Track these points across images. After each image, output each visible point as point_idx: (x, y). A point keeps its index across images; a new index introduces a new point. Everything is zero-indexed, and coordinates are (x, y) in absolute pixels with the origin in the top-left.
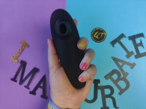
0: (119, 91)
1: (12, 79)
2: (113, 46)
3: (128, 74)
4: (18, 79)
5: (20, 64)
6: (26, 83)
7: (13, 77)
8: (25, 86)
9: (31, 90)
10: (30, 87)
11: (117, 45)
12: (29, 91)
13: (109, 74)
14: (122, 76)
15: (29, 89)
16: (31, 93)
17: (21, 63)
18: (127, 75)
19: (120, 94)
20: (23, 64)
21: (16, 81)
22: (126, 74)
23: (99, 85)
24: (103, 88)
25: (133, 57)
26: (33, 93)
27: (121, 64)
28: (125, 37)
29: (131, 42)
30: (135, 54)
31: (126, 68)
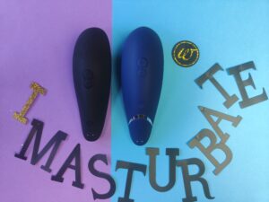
0: (214, 168)
1: (16, 156)
2: (201, 87)
3: (229, 136)
4: (29, 154)
5: (30, 127)
6: (44, 161)
7: (18, 151)
8: (42, 167)
9: (55, 173)
10: (51, 167)
11: (208, 84)
12: (49, 175)
13: (195, 137)
14: (219, 140)
15: (50, 171)
16: (54, 178)
17: (32, 124)
18: (227, 138)
19: (216, 172)
20: (38, 126)
21: (25, 159)
22: (225, 137)
23: (178, 158)
24: (185, 164)
25: (236, 105)
26: (58, 178)
27: (215, 119)
28: (223, 70)
29: (232, 78)
30: (241, 99)
31: (225, 126)
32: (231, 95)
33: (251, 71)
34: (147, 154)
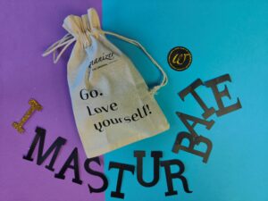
1: (24, 158)
4: (35, 156)
5: (34, 133)
6: (47, 162)
7: (26, 153)
8: (47, 167)
9: (57, 171)
10: (54, 167)
12: (53, 174)
15: (53, 170)
16: (57, 176)
17: (36, 131)
21: (32, 160)
23: (161, 159)
24: (167, 164)
26: (61, 176)
28: (203, 84)
32: (209, 107)
33: (227, 83)
34: (135, 156)
